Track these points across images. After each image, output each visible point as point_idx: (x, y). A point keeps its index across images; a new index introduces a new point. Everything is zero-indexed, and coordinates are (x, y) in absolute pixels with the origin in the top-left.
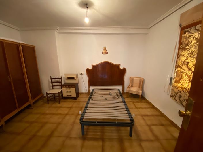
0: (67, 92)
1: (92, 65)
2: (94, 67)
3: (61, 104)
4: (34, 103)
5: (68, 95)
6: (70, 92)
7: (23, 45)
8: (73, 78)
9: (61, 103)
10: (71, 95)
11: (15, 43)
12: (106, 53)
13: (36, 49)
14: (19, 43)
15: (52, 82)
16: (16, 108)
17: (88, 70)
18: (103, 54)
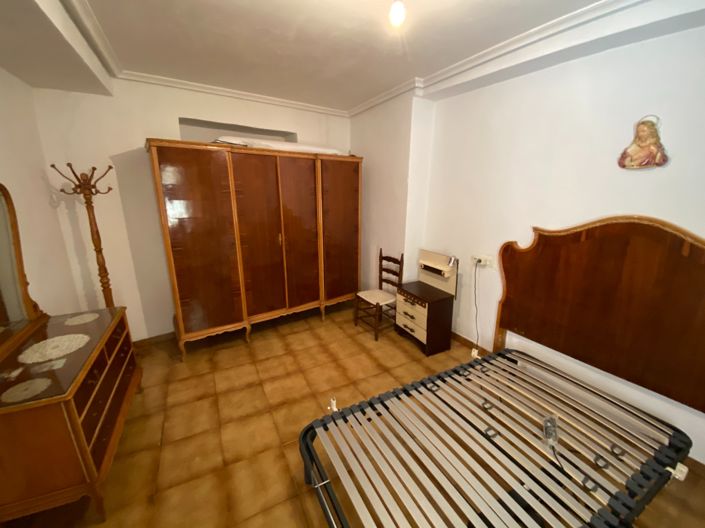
0: (406, 314)
1: (535, 229)
2: (546, 241)
3: (379, 343)
4: (329, 310)
5: (405, 326)
6: (412, 317)
7: (324, 158)
8: (439, 272)
9: (379, 339)
10: (412, 330)
11: (306, 156)
12: (656, 159)
13: (363, 166)
14: (316, 155)
15: (382, 269)
16: (283, 306)
17: (509, 252)
18: (622, 165)
